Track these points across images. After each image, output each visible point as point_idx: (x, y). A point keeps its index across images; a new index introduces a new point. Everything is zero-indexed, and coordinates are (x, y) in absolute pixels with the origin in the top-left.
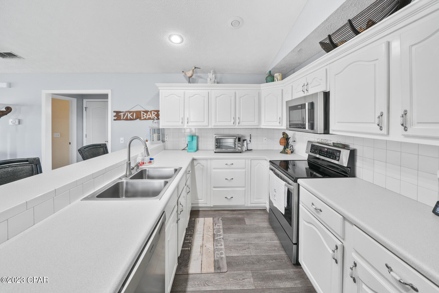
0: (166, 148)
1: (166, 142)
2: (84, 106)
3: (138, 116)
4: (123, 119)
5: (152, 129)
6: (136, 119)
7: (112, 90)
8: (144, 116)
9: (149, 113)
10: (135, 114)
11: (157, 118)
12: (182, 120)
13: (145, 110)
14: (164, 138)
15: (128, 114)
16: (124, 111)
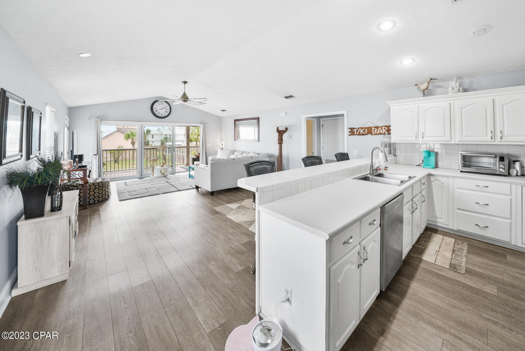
0: (398, 163)
1: (398, 157)
2: (321, 124)
3: (369, 131)
4: (356, 134)
5: (383, 144)
6: (367, 134)
7: (347, 111)
8: (375, 131)
9: (380, 128)
10: (366, 129)
11: (388, 133)
12: (416, 134)
13: (375, 126)
14: (395, 152)
15: (360, 130)
16: (357, 128)
